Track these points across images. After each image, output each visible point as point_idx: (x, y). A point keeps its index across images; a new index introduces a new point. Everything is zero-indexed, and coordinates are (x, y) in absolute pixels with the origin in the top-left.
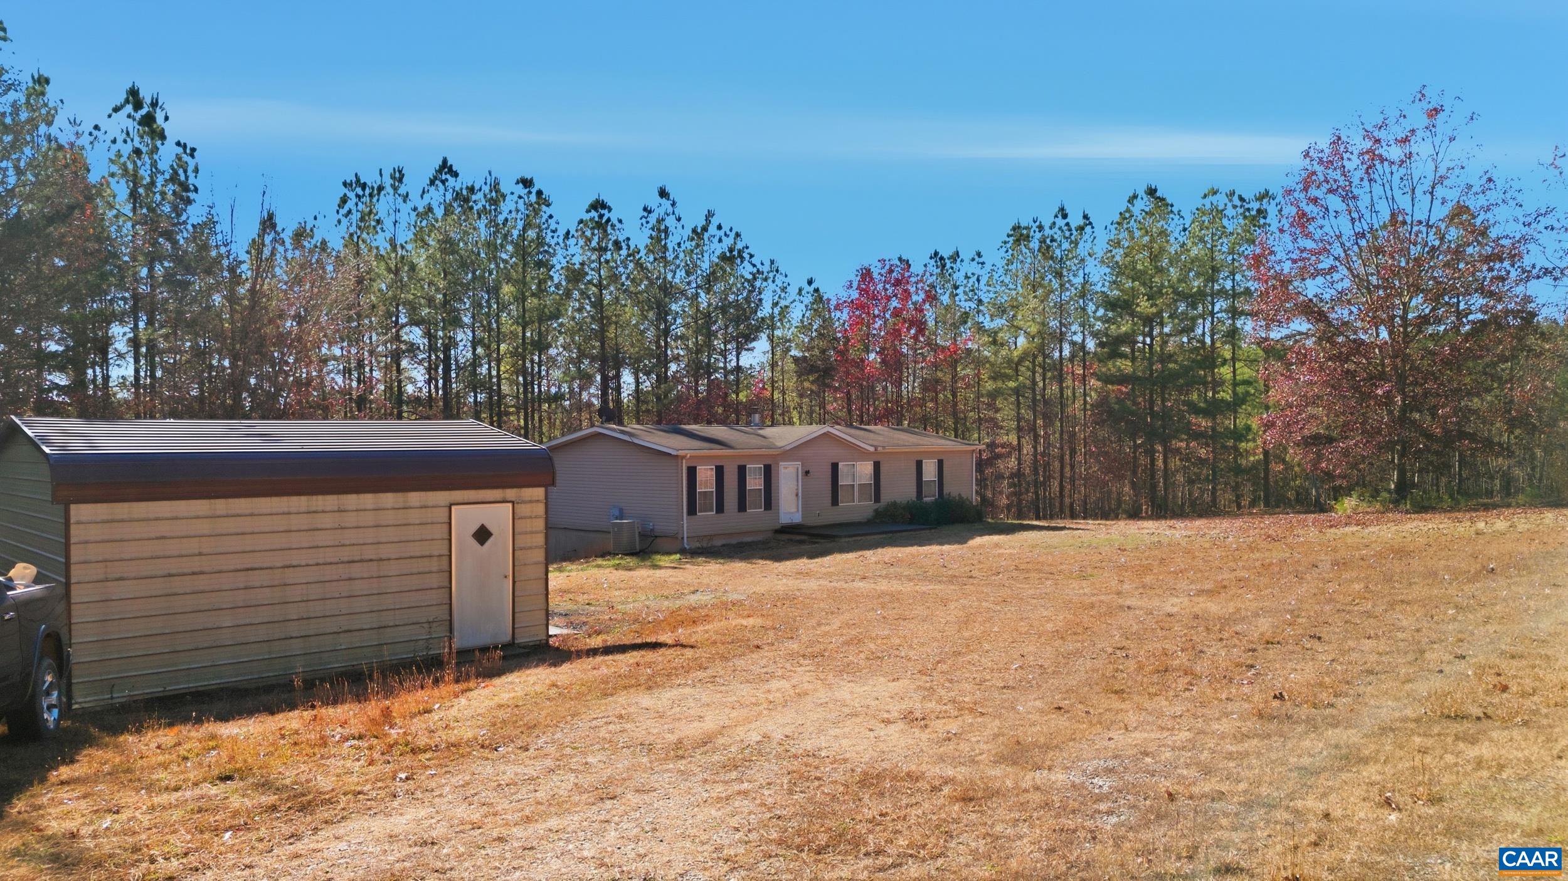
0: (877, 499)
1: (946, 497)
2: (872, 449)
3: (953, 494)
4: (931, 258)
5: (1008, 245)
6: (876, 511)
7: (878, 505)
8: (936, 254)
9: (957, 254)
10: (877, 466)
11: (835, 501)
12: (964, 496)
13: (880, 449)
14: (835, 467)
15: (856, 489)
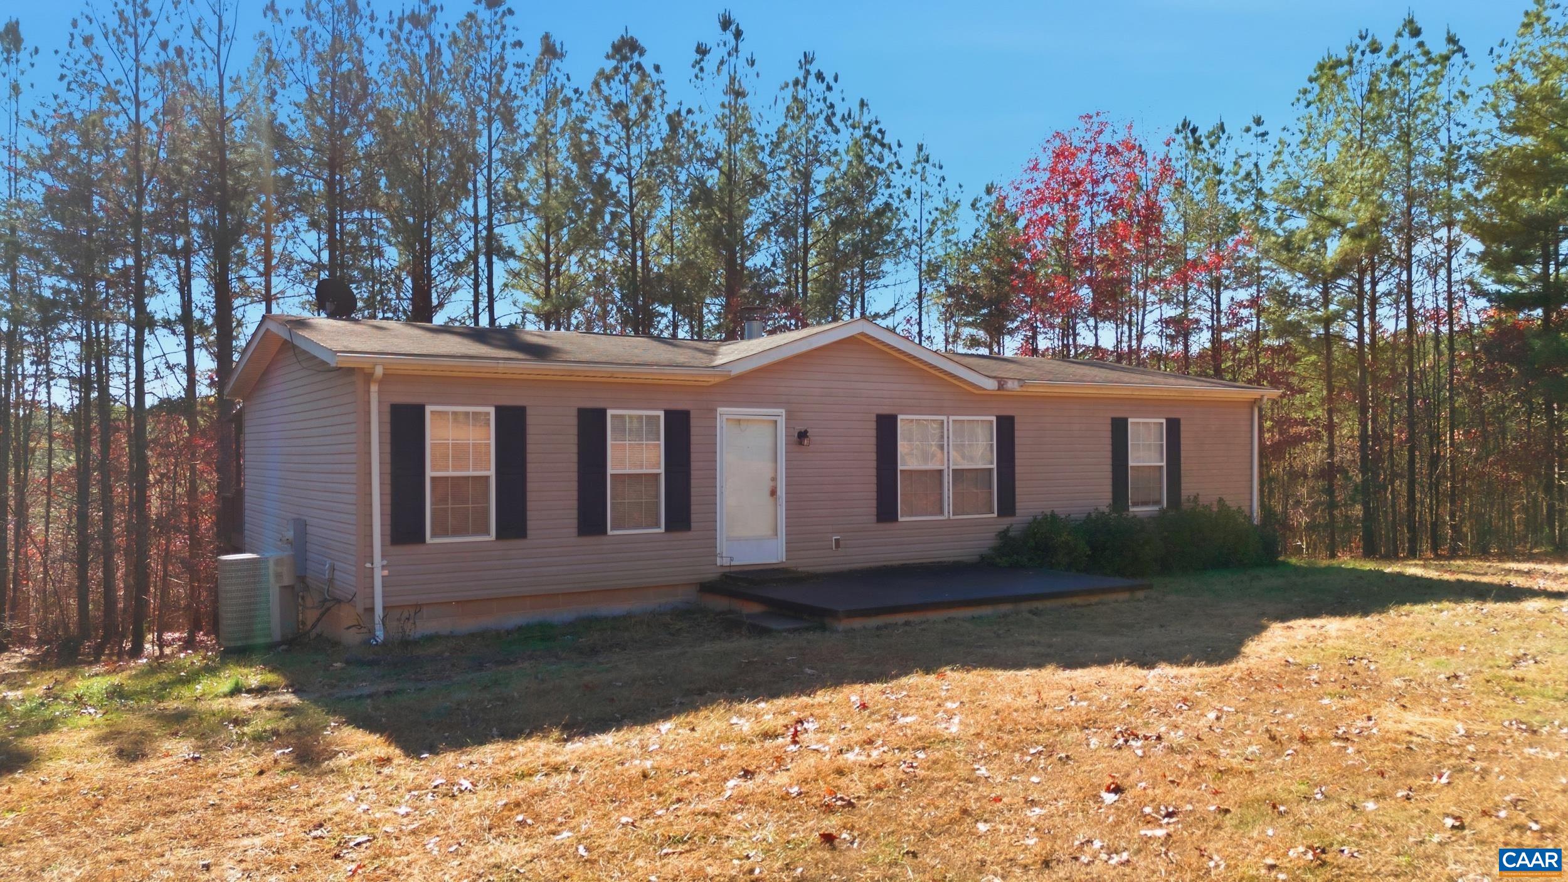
0: (1007, 506)
1: (1186, 506)
2: (991, 385)
3: (1203, 500)
4: (1177, 131)
5: (1310, 97)
6: (1004, 535)
7: (1007, 521)
8: (1185, 125)
9: (1222, 128)
10: (1006, 428)
11: (886, 511)
12: (1232, 503)
13: (1010, 385)
14: (886, 427)
15: (948, 480)
